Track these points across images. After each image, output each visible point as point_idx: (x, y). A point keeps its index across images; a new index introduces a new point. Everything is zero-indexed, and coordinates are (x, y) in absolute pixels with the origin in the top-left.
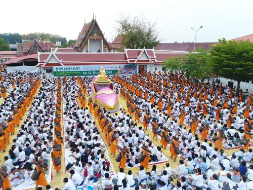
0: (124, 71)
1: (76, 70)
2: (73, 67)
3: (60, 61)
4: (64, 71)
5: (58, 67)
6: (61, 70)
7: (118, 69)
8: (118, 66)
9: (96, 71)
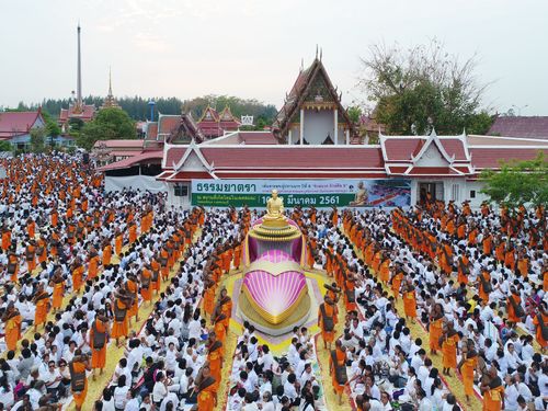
0: (372, 198)
1: (245, 192)
2: (237, 182)
3: (210, 168)
4: (215, 192)
5: (203, 181)
6: (210, 191)
7: (357, 191)
8: (355, 182)
9: (295, 196)
